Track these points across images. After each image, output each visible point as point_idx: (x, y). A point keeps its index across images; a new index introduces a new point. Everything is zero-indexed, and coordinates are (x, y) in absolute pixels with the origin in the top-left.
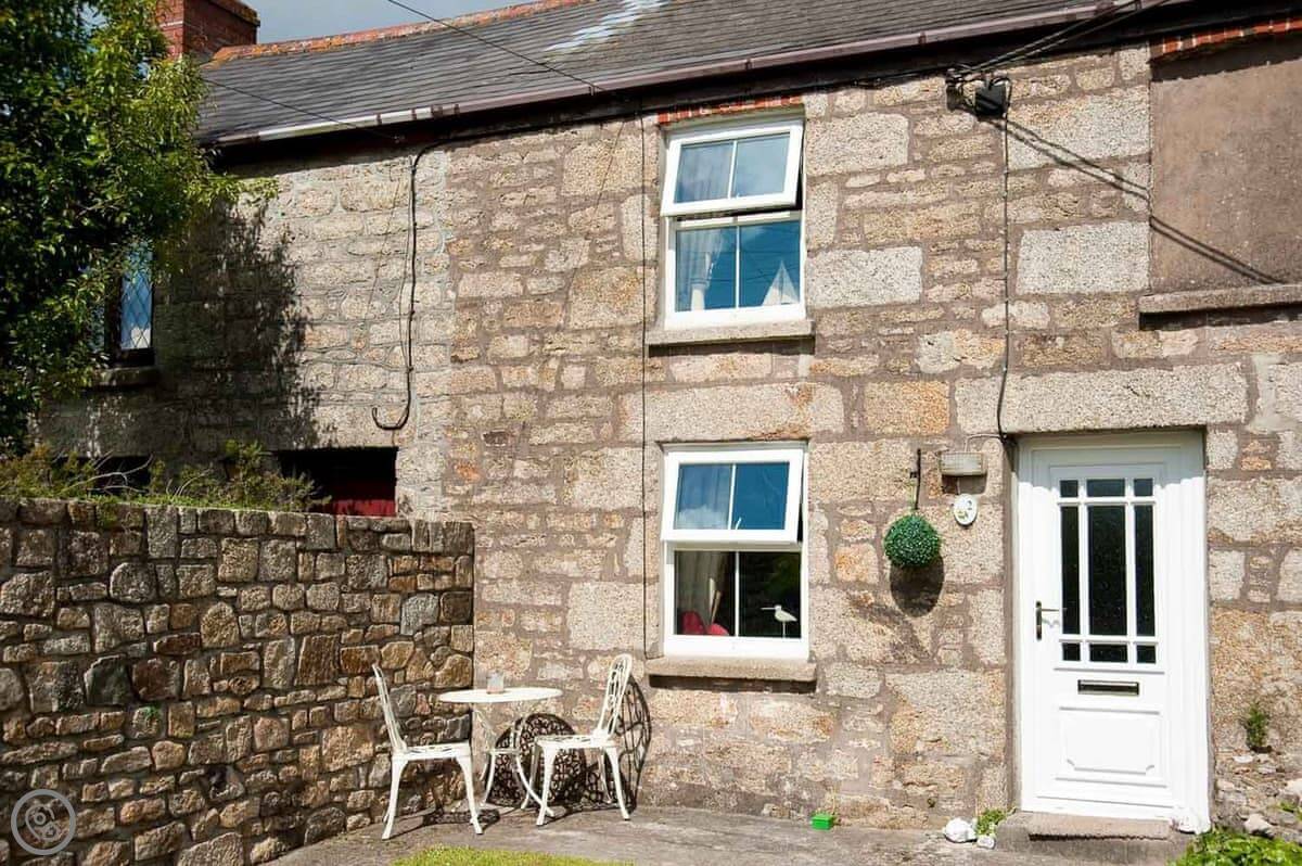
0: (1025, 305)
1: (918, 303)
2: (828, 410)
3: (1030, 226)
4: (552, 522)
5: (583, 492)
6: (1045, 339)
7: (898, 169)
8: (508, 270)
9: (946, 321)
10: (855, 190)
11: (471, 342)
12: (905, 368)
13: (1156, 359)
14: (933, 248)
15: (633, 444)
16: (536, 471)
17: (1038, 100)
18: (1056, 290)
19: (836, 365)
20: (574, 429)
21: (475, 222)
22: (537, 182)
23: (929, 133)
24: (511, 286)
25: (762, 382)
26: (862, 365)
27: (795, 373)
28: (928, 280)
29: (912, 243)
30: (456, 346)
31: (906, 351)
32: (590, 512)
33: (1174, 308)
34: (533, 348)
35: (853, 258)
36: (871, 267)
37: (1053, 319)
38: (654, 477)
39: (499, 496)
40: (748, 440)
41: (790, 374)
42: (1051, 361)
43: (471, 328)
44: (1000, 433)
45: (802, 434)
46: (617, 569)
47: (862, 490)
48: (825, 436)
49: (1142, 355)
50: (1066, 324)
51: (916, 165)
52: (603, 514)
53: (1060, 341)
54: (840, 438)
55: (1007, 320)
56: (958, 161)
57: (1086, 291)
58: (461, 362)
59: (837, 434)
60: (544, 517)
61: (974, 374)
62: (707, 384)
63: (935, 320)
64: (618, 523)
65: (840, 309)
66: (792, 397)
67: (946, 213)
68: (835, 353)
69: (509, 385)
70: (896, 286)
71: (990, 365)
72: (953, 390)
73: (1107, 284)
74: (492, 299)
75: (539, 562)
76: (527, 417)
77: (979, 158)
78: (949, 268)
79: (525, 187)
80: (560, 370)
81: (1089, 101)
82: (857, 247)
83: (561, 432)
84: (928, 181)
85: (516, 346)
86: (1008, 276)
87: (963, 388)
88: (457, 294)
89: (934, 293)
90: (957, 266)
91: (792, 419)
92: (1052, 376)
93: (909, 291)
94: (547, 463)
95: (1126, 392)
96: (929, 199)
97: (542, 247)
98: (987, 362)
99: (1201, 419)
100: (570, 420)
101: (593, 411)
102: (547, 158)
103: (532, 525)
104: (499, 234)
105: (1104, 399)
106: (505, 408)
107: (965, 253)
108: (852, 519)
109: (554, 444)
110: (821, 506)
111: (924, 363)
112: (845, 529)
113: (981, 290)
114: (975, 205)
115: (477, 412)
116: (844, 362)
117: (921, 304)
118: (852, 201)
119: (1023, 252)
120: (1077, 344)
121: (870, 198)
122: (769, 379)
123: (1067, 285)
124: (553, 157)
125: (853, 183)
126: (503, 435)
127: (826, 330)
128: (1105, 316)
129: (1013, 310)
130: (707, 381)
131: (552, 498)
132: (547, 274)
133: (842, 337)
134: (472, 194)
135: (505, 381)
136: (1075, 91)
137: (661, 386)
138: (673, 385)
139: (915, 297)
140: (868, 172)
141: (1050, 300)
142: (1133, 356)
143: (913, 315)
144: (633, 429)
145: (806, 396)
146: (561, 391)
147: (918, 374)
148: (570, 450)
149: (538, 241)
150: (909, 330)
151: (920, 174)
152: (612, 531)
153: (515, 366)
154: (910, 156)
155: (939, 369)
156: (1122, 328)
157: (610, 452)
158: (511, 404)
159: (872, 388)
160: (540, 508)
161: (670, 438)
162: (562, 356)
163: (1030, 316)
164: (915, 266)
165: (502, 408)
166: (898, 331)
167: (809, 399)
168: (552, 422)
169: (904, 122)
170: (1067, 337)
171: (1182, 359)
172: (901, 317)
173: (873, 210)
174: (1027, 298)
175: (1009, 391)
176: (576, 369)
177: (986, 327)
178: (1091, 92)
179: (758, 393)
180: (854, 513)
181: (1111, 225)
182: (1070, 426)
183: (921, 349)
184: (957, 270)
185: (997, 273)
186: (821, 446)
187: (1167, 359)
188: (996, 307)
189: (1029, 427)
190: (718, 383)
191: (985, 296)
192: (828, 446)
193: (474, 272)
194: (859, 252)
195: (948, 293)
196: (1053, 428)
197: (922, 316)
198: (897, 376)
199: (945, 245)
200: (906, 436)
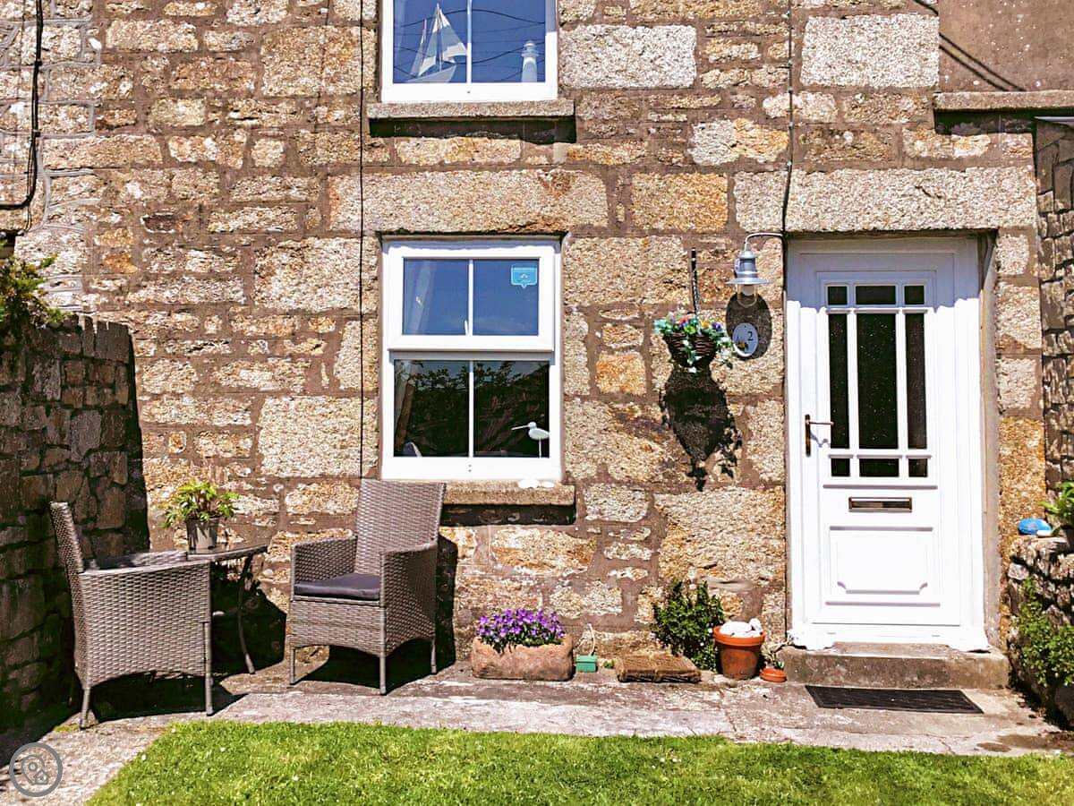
0: (811, 97)
1: (691, 87)
2: (589, 201)
3: (815, 12)
4: (237, 326)
5: (280, 289)
6: (832, 133)
8: (177, 20)
9: (724, 108)
11: (124, 103)
12: (677, 158)
13: (949, 159)
14: (706, 29)
15: (345, 233)
16: (217, 264)
18: (843, 81)
19: (598, 152)
20: (271, 215)
24: (183, 38)
25: (510, 167)
27: (550, 159)
28: (703, 64)
29: (685, 22)
30: (101, 108)
31: (680, 139)
32: (289, 314)
33: (974, 106)
34: (212, 116)
35: (616, 34)
36: (638, 46)
37: (841, 113)
38: (374, 273)
39: (167, 294)
40: (493, 232)
41: (543, 160)
42: (839, 157)
43: (125, 87)
44: (783, 232)
45: (556, 228)
46: (326, 380)
47: (629, 290)
48: (585, 231)
49: (934, 154)
50: (854, 119)
52: (307, 315)
53: (849, 137)
54: (602, 233)
55: (791, 111)
57: (876, 84)
58: (110, 128)
59: (599, 229)
60: (228, 319)
61: (755, 168)
62: (442, 167)
63: (710, 107)
64: (326, 326)
65: (601, 90)
66: (546, 185)
68: (598, 138)
69: (180, 159)
70: (666, 68)
71: (773, 159)
72: (732, 184)
73: (899, 81)
74: (154, 53)
75: (219, 374)
76: (205, 200)
78: (726, 52)
80: (250, 144)
82: (621, 23)
83: (252, 218)
85: (190, 112)
86: (793, 64)
87: (742, 181)
88: (104, 44)
89: (710, 78)
90: (735, 51)
91: (546, 212)
92: (839, 173)
93: (683, 75)
94: (230, 254)
95: (917, 192)
98: (768, 156)
99: (994, 223)
100: (265, 204)
101: (294, 193)
103: (211, 329)
105: (895, 199)
106: (174, 186)
107: (747, 35)
108: (616, 324)
109: (242, 232)
110: (580, 309)
111: (700, 155)
112: (607, 334)
113: (762, 77)
115: (135, 190)
116: (608, 149)
117: (695, 89)
119: (809, 40)
120: (868, 141)
122: (518, 165)
123: (854, 78)
126: (171, 220)
127: (586, 113)
128: (897, 112)
130: (441, 163)
131: (239, 296)
132: (231, 27)
133: (605, 122)
135: (173, 154)
137: (381, 167)
138: (398, 167)
139: (688, 82)
141: (838, 92)
142: (925, 154)
143: (685, 102)
144: (347, 215)
145: (565, 185)
146: (251, 169)
147: (693, 167)
148: (264, 240)
150: (683, 117)
152: (319, 336)
153: (187, 137)
155: (715, 161)
156: (914, 125)
157: (317, 243)
158: (182, 183)
159: (638, 180)
160: (223, 308)
161: (395, 228)
162: (253, 128)
163: (815, 108)
164: (689, 47)
165: (169, 186)
166: (670, 117)
167: (566, 189)
168: (240, 205)
170: (856, 132)
171: (974, 161)
172: (676, 101)
174: (814, 89)
175: (794, 188)
176: (272, 143)
177: (768, 118)
179: (505, 179)
180: (618, 318)
181: (901, 17)
182: (858, 227)
183: (696, 139)
184: (735, 54)
185: (780, 61)
186: (579, 242)
187: (960, 159)
188: (780, 97)
189: (814, 226)
190: (456, 167)
191: (766, 84)
192: (589, 242)
193: (127, 18)
194: (623, 28)
195: (726, 79)
196: (842, 228)
197: (696, 103)
198: (669, 168)
199: (722, 27)
200: (678, 233)
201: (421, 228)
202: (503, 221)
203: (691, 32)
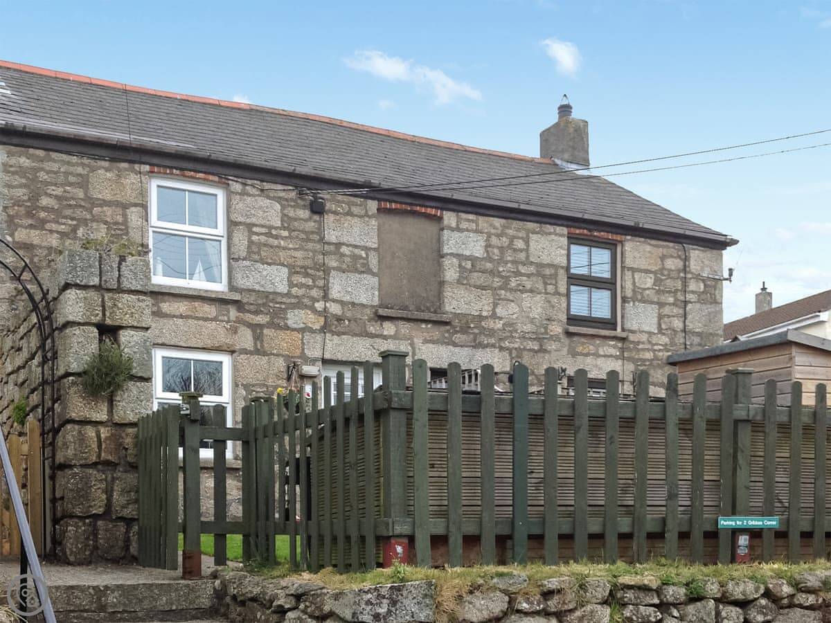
0: (332, 304)
1: (286, 294)
2: (245, 339)
3: (334, 269)
6: (341, 320)
7: (276, 228)
8: (51, 231)
9: (299, 305)
10: (257, 234)
12: (282, 324)
13: (382, 335)
14: (293, 271)
17: (335, 213)
18: (344, 299)
19: (249, 317)
21: (26, 198)
22: (71, 184)
23: (290, 215)
24: (54, 241)
25: (212, 320)
26: (261, 319)
27: (229, 318)
28: (291, 284)
29: (283, 265)
31: (282, 316)
33: (391, 315)
35: (256, 266)
36: (265, 273)
37: (343, 312)
40: (204, 348)
41: (226, 318)
42: (342, 330)
44: (323, 359)
45: (232, 349)
47: (262, 378)
48: (244, 351)
49: (377, 333)
50: (349, 314)
51: (285, 228)
53: (347, 322)
54: (251, 353)
55: (325, 309)
56: (303, 231)
57: (356, 301)
59: (250, 351)
61: (312, 331)
62: (181, 317)
63: (294, 303)
65: (250, 290)
66: (227, 330)
67: (299, 254)
68: (249, 311)
70: (276, 284)
71: (319, 328)
72: (303, 337)
73: (364, 301)
74: (41, 247)
77: (313, 233)
78: (300, 280)
79: (62, 185)
81: (356, 220)
82: (258, 262)
84: (290, 237)
86: (325, 290)
87: (307, 336)
88: (13, 239)
89: (294, 290)
90: (303, 280)
91: (227, 341)
92: (344, 336)
93: (282, 288)
96: (291, 246)
97: (75, 222)
98: (317, 327)
102: (78, 172)
104: (45, 209)
105: (363, 349)
107: (307, 275)
108: (257, 392)
110: (242, 385)
111: (290, 323)
113: (315, 293)
114: (311, 254)
116: (254, 317)
117: (288, 295)
118: (255, 238)
119: (331, 280)
120: (353, 325)
121: (263, 238)
122: (215, 319)
123: (348, 298)
124: (82, 173)
125: (255, 229)
127: (245, 299)
128: (363, 314)
129: (328, 305)
130: (181, 315)
133: (252, 304)
134: (24, 181)
136: (349, 213)
137: (155, 314)
138: (162, 314)
139: (286, 292)
140: (263, 226)
141: (342, 303)
142: (373, 332)
143: (284, 300)
145: (235, 331)
147: (287, 328)
149: (72, 219)
150: (283, 306)
151: (285, 233)
154: (282, 224)
155: (295, 326)
156: (370, 320)
159: (266, 331)
161: (160, 342)
163: (335, 309)
164: (286, 276)
166: (278, 306)
169: (278, 207)
170: (349, 321)
171: (391, 337)
172: (279, 299)
173: (265, 245)
174: (334, 301)
175: (327, 341)
177: (316, 310)
178: (356, 216)
179: (210, 325)
180: (258, 390)
181: (365, 276)
182: (350, 360)
183: (288, 316)
184: (303, 282)
185: (321, 287)
186: (242, 356)
187: (385, 336)
188: (321, 302)
189: (335, 358)
190: (187, 317)
191: (316, 296)
192: (246, 356)
193: (26, 228)
194: (259, 264)
195: (301, 292)
196: (344, 359)
197: (288, 301)
198: (278, 327)
199: (298, 270)
200: (283, 356)
201: (172, 343)
202: (209, 343)
203: (286, 270)
